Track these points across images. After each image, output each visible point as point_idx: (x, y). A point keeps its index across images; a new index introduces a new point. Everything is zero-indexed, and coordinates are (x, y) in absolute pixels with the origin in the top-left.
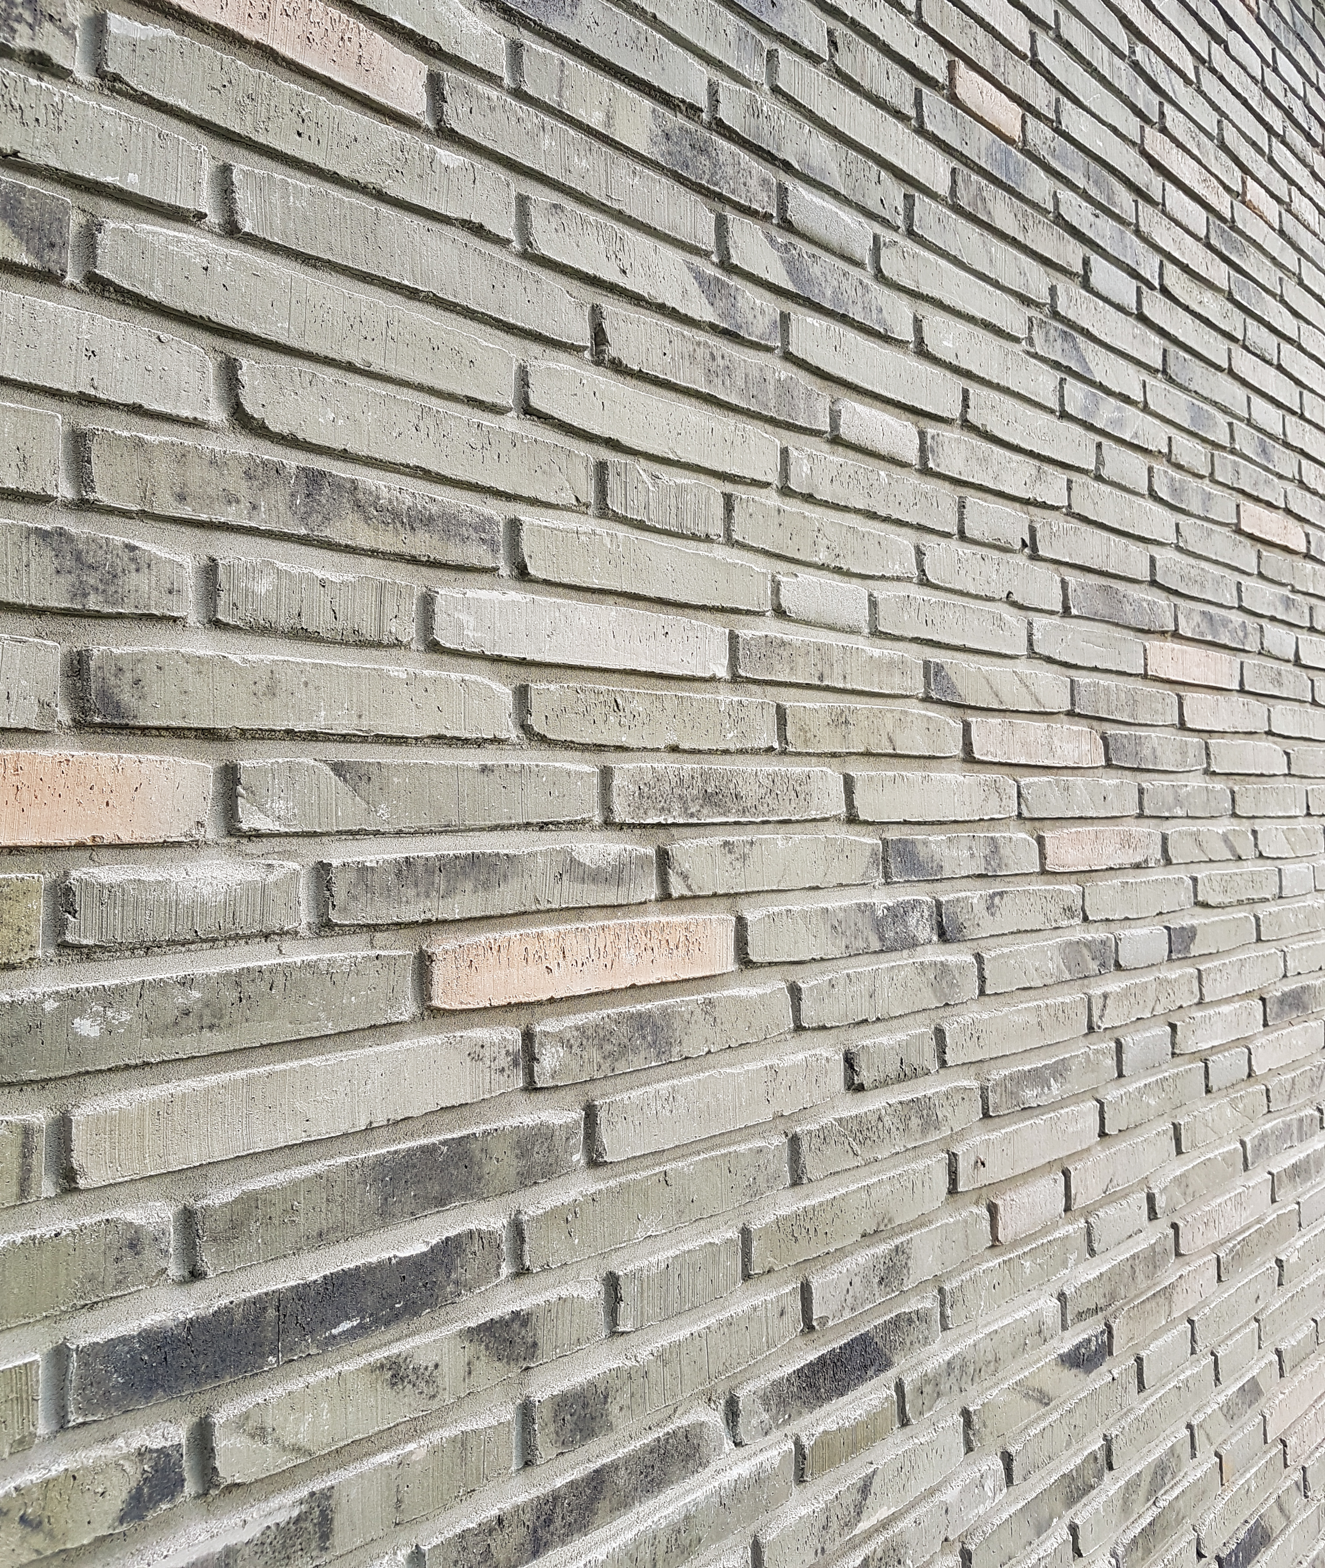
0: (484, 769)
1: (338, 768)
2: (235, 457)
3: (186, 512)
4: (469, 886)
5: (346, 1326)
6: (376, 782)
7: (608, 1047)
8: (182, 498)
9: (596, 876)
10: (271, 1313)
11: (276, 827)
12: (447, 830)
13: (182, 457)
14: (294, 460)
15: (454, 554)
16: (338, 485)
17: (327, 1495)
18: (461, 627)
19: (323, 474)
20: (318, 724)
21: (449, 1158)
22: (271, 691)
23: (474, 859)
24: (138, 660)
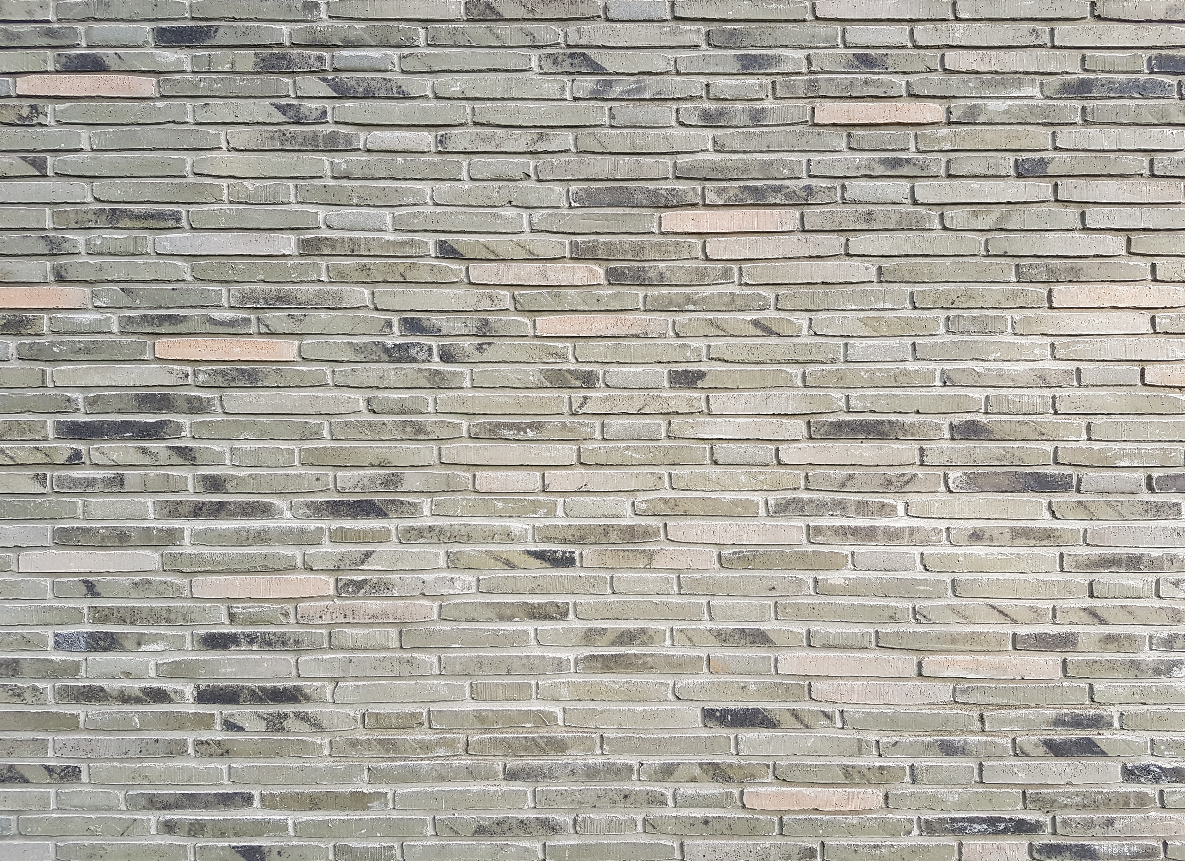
0: (173, 289)
1: (122, 289)
2: (91, 210)
3: (78, 226)
4: (168, 324)
5: (128, 434)
6: (135, 294)
7: (226, 378)
8: (77, 223)
9: (222, 323)
10: (106, 426)
11: (104, 305)
12: (161, 307)
13: (77, 212)
14: (108, 207)
15: (162, 225)
16: (121, 211)
17: (122, 475)
18: (165, 246)
19: (116, 209)
20: (115, 277)
21: (161, 399)
22: (101, 270)
23: (170, 316)
24: (66, 264)
